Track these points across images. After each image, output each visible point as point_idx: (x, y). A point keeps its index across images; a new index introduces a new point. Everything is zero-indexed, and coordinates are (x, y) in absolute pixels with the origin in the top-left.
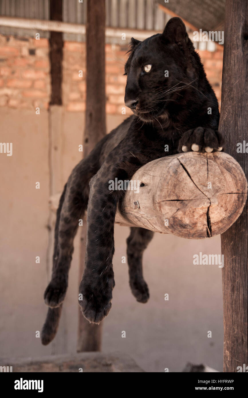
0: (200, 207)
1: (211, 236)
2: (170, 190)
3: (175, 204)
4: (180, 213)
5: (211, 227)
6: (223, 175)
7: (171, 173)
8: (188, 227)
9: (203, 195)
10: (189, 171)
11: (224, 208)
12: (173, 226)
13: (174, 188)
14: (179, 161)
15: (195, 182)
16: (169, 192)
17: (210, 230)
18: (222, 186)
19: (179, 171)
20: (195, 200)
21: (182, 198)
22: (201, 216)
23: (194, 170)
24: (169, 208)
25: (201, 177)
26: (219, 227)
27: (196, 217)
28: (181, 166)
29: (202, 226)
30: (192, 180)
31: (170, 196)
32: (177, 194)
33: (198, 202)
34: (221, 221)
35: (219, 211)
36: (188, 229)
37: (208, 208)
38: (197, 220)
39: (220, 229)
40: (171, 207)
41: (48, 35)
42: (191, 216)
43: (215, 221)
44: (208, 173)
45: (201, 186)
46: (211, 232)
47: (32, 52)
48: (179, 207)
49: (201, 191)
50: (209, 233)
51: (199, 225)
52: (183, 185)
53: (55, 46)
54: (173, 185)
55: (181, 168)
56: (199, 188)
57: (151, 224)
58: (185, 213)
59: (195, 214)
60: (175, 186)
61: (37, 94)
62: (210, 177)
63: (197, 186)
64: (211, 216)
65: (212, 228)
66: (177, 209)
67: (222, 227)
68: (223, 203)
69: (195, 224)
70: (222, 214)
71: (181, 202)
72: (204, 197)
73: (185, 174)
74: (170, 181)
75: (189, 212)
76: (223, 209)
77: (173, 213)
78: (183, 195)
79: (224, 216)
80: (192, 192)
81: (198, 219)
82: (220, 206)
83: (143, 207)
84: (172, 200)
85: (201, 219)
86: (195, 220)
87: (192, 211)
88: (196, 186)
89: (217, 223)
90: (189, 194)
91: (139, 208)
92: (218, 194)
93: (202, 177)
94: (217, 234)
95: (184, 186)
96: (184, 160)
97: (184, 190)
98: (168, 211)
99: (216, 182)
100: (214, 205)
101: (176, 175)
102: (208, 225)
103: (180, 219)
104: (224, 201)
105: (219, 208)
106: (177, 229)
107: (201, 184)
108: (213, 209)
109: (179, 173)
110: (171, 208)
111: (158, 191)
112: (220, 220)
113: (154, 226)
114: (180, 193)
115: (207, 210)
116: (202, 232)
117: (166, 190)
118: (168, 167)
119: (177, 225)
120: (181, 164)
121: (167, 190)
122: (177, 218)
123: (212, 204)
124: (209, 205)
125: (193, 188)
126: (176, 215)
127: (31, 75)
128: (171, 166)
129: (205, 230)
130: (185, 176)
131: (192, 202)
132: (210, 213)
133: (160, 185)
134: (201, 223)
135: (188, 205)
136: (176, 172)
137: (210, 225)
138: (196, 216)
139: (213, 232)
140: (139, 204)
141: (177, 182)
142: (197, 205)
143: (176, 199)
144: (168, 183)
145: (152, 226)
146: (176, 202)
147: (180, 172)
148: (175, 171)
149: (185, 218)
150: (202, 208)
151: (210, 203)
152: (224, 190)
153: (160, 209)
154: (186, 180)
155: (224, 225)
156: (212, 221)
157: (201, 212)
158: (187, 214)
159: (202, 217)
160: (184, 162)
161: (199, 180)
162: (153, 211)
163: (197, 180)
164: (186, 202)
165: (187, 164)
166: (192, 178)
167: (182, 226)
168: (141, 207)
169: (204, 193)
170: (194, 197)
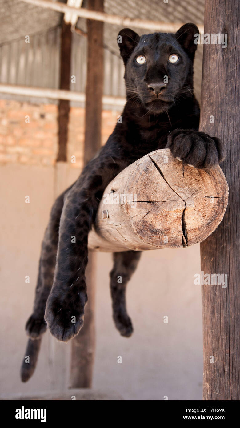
0: (174, 209)
1: (187, 246)
2: (140, 190)
3: (145, 205)
4: (151, 216)
5: (186, 234)
6: (201, 176)
7: (142, 171)
8: (160, 233)
9: (178, 196)
10: (161, 169)
11: (202, 213)
12: (143, 231)
13: (144, 187)
14: (151, 158)
15: (168, 182)
16: (138, 192)
17: (186, 238)
18: (200, 188)
19: (150, 169)
20: (168, 202)
21: (153, 199)
22: (175, 221)
23: (168, 169)
24: (138, 210)
25: (175, 176)
26: (196, 235)
27: (169, 222)
28: (153, 164)
29: (176, 232)
30: (165, 179)
31: (140, 196)
32: (148, 194)
33: (172, 204)
34: (198, 229)
35: (195, 216)
36: (160, 236)
37: (184, 211)
38: (170, 226)
39: (198, 238)
40: (141, 209)
41: (57, 103)
42: (164, 221)
43: (192, 228)
44: (183, 173)
45: (176, 187)
46: (187, 240)
47: (42, 116)
48: (150, 210)
49: (175, 192)
50: (185, 242)
51: (172, 231)
52: (155, 184)
53: (63, 112)
54: (143, 184)
55: (152, 166)
56: (173, 189)
57: (121, 235)
58: (156, 217)
59: (168, 218)
60: (145, 186)
61: (46, 152)
62: (186, 178)
63: (171, 186)
64: (187, 221)
65: (188, 236)
66: (147, 211)
67: (199, 235)
68: (201, 208)
69: (168, 230)
70: (199, 220)
71: (152, 203)
72: (178, 199)
73: (158, 173)
74: (140, 180)
75: (161, 216)
76: (201, 215)
77: (142, 216)
78: (154, 196)
79: (201, 222)
80: (165, 193)
81: (172, 225)
82: (197, 210)
83: (112, 215)
84: (141, 202)
85: (175, 224)
86: (169, 226)
87: (164, 215)
88: (169, 187)
89: (195, 230)
90: (161, 195)
91: (109, 217)
92: (195, 196)
93: (177, 176)
94: (194, 243)
95: (156, 186)
96: (156, 157)
97: (156, 190)
98: (137, 214)
99: (193, 183)
100: (190, 208)
101: (147, 174)
102: (184, 232)
103: (150, 223)
104: (202, 206)
105: (196, 213)
106: (147, 234)
107: (176, 185)
108: (189, 214)
109: (150, 172)
110: (141, 211)
111: (125, 190)
112: (197, 227)
113: (124, 236)
114: (151, 194)
115: (182, 214)
116: (177, 240)
117: (135, 189)
118: (138, 164)
119: (147, 230)
120: (153, 162)
121: (137, 189)
122: (147, 222)
123: (187, 206)
124: (184, 208)
125: (166, 189)
126: (146, 219)
127: (40, 135)
128: (141, 163)
129: (180, 237)
130: (157, 175)
131: (164, 204)
132: (186, 217)
133: (128, 184)
134: (175, 229)
135: (160, 207)
136: (147, 170)
137: (186, 232)
138: (170, 220)
139: (189, 240)
140: (108, 213)
141: (148, 181)
142: (170, 207)
143: (146, 200)
144: (137, 182)
145: (122, 237)
146: (146, 203)
147: (152, 170)
148: (146, 168)
149: (156, 222)
150: (176, 211)
151: (186, 205)
152: (202, 193)
153: (128, 211)
154: (158, 180)
155: (202, 233)
156: (188, 227)
157: (175, 217)
158: (158, 217)
159: (177, 222)
160: (156, 159)
161: (173, 179)
162: (121, 217)
163: (171, 179)
164: (158, 204)
165: (159, 161)
166: (165, 177)
167: (153, 232)
168: (110, 216)
169: (179, 194)
170: (167, 198)
